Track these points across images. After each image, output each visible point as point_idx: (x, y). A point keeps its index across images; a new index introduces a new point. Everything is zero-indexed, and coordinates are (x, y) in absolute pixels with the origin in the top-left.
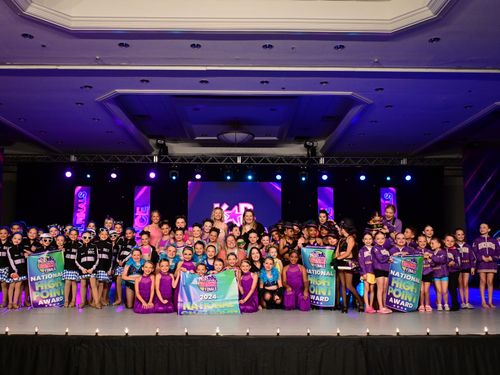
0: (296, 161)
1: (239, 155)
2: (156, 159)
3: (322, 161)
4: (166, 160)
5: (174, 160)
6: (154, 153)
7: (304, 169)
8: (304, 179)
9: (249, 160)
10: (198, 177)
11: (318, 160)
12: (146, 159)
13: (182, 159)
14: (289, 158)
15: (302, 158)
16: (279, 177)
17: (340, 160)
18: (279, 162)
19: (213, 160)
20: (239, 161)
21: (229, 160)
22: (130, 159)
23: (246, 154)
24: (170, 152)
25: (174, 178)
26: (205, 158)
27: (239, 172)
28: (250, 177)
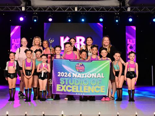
0: (112, 10)
1: (76, 6)
2: (23, 9)
3: (129, 9)
4: (30, 9)
5: (35, 9)
6: (22, 5)
7: (117, 15)
8: (117, 21)
9: (83, 9)
10: (50, 20)
11: (126, 9)
12: (17, 9)
13: (40, 9)
14: (108, 8)
15: (117, 8)
16: (101, 20)
17: (141, 9)
18: (101, 10)
19: (60, 9)
20: (76, 9)
21: (70, 9)
22: (7, 9)
23: (81, 5)
24: (32, 4)
25: (35, 21)
26: (54, 8)
27: (76, 17)
28: (83, 20)
